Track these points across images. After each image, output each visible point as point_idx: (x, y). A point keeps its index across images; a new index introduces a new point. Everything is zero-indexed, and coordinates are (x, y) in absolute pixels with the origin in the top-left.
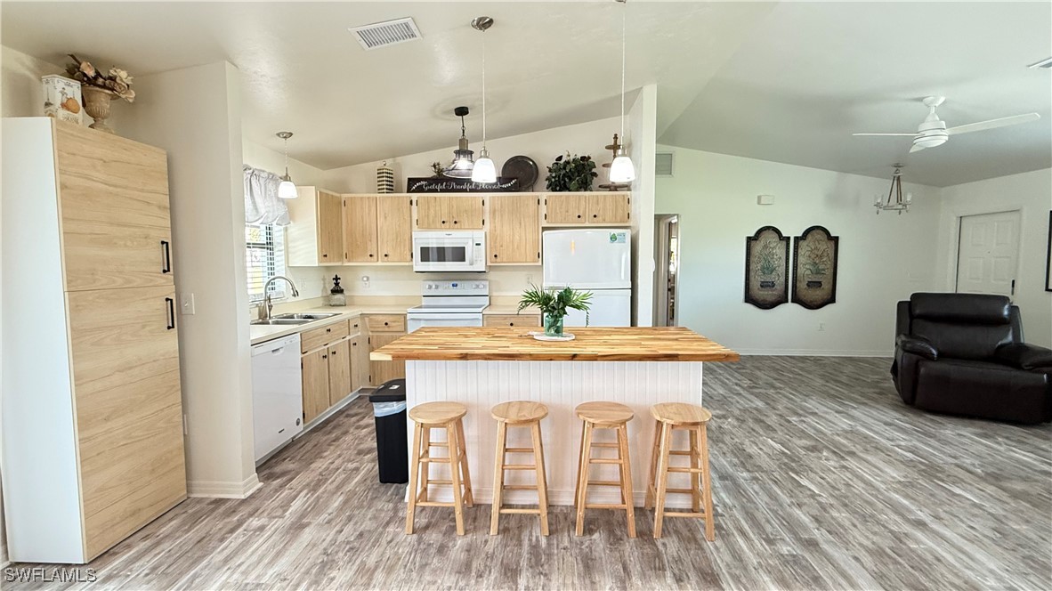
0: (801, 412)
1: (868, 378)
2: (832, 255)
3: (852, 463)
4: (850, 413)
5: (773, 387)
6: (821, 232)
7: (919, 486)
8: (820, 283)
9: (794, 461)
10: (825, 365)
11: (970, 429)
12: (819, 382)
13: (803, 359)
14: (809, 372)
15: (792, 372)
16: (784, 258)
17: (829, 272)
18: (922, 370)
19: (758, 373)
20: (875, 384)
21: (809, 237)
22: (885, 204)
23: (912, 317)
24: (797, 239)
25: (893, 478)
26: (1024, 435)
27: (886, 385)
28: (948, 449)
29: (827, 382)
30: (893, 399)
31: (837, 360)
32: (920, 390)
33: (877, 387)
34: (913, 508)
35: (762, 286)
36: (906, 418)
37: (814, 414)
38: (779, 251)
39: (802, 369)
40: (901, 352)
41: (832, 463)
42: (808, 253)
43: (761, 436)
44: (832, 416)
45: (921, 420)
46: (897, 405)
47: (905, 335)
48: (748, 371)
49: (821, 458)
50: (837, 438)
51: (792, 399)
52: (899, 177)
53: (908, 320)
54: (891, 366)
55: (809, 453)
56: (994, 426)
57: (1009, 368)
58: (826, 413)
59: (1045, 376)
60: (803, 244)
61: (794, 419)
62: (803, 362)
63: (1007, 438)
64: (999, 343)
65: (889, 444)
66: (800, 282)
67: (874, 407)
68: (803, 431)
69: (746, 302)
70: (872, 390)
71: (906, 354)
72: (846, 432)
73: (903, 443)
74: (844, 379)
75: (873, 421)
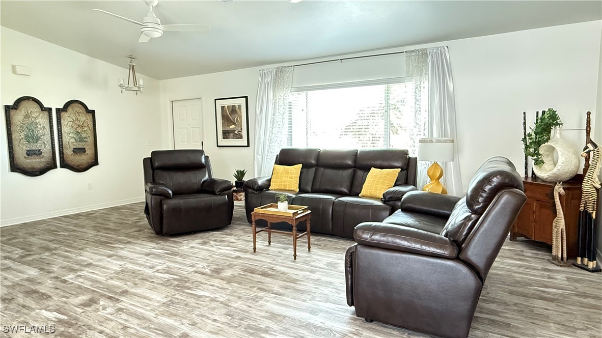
0: (77, 267)
1: (129, 220)
2: (91, 126)
3: (126, 302)
4: (120, 254)
5: (48, 249)
6: (80, 105)
7: (177, 301)
8: (84, 149)
9: (71, 325)
10: (96, 218)
11: (196, 241)
12: (91, 233)
13: (77, 216)
14: (83, 227)
15: (66, 230)
16: (48, 127)
17: (90, 140)
18: (165, 207)
19: (32, 239)
20: (135, 224)
21: (70, 109)
22: (126, 86)
23: (153, 169)
24: (58, 110)
25: (158, 302)
26: (221, 236)
27: (142, 223)
28: (188, 262)
29: (99, 231)
30: (148, 233)
31: (105, 212)
32: (165, 221)
33: (136, 226)
34: (177, 324)
35: (28, 155)
36: (159, 245)
37: (90, 265)
38: (42, 120)
39: (76, 225)
40: (149, 196)
41: (109, 310)
42: (71, 124)
43: (34, 310)
44: (106, 262)
45: (168, 244)
46: (150, 237)
47: (150, 182)
48: (21, 240)
49: (98, 310)
50: (111, 282)
51: (67, 257)
52: (133, 66)
53: (152, 171)
54: (144, 208)
55: (86, 308)
56: (207, 235)
57: (210, 195)
58: (100, 260)
59: (226, 196)
60: (64, 115)
61: (70, 277)
62: (77, 219)
63: (215, 241)
64: (203, 180)
65: (150, 272)
66: (67, 149)
67: (136, 243)
68: (80, 287)
69: (12, 171)
70: (134, 229)
71: (153, 197)
72: (118, 273)
73: (160, 268)
74: (111, 225)
75: (137, 255)
